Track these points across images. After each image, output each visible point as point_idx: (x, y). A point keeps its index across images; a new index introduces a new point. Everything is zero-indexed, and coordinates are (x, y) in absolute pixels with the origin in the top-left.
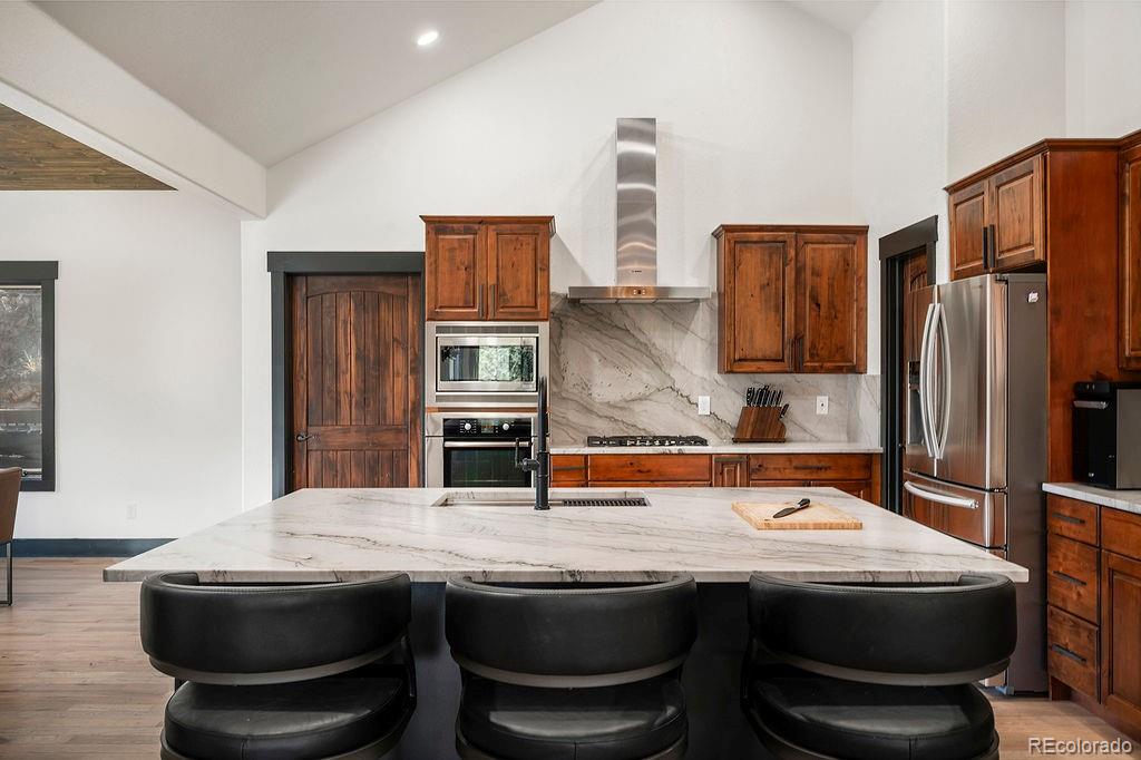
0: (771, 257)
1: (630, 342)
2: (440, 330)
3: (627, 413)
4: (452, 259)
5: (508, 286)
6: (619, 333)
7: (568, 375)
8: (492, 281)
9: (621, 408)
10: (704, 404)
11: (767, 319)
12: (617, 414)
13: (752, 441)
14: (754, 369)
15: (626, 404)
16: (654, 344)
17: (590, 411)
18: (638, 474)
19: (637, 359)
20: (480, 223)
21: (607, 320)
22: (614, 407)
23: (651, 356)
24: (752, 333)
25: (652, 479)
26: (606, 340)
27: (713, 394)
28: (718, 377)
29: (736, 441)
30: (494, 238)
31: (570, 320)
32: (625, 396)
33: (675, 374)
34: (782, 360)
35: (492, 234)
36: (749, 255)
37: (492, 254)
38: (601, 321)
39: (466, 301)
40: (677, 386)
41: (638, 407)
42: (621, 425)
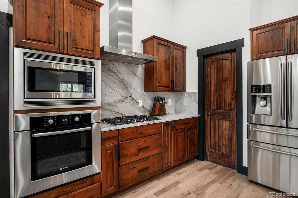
0: (167, 51)
1: (116, 77)
3: (115, 107)
6: (112, 74)
8: (67, 30)
9: (113, 106)
10: (141, 103)
11: (166, 72)
12: (112, 108)
14: (162, 90)
15: (115, 104)
16: (125, 80)
18: (139, 135)
19: (119, 84)
21: (108, 68)
22: (110, 105)
23: (124, 84)
24: (162, 77)
25: (144, 136)
27: (143, 99)
28: (144, 93)
32: (114, 100)
33: (132, 91)
34: (169, 87)
36: (161, 49)
38: (105, 68)
40: (133, 96)
41: (119, 105)
42: (113, 112)
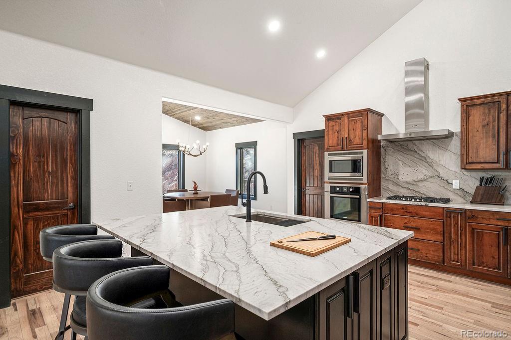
0: (490, 111)
1: (417, 156)
2: (329, 155)
3: (416, 187)
4: (333, 129)
5: (352, 137)
6: (412, 153)
7: (389, 170)
8: (347, 136)
9: (413, 184)
10: (456, 184)
11: (487, 142)
12: (411, 187)
13: (481, 203)
14: (478, 167)
15: (415, 183)
16: (429, 157)
17: (399, 185)
19: (420, 163)
20: (343, 115)
21: (406, 147)
22: (409, 183)
23: (427, 162)
24: (477, 150)
25: (413, 216)
26: (406, 156)
27: (461, 179)
28: (464, 171)
29: (472, 202)
30: (347, 120)
31: (389, 148)
32: (414, 179)
33: (440, 169)
34: (497, 163)
35: (346, 118)
36: (475, 111)
37: (347, 126)
38: (403, 148)
39: (338, 144)
40: (441, 175)
41: (420, 184)
42: (412, 191)
